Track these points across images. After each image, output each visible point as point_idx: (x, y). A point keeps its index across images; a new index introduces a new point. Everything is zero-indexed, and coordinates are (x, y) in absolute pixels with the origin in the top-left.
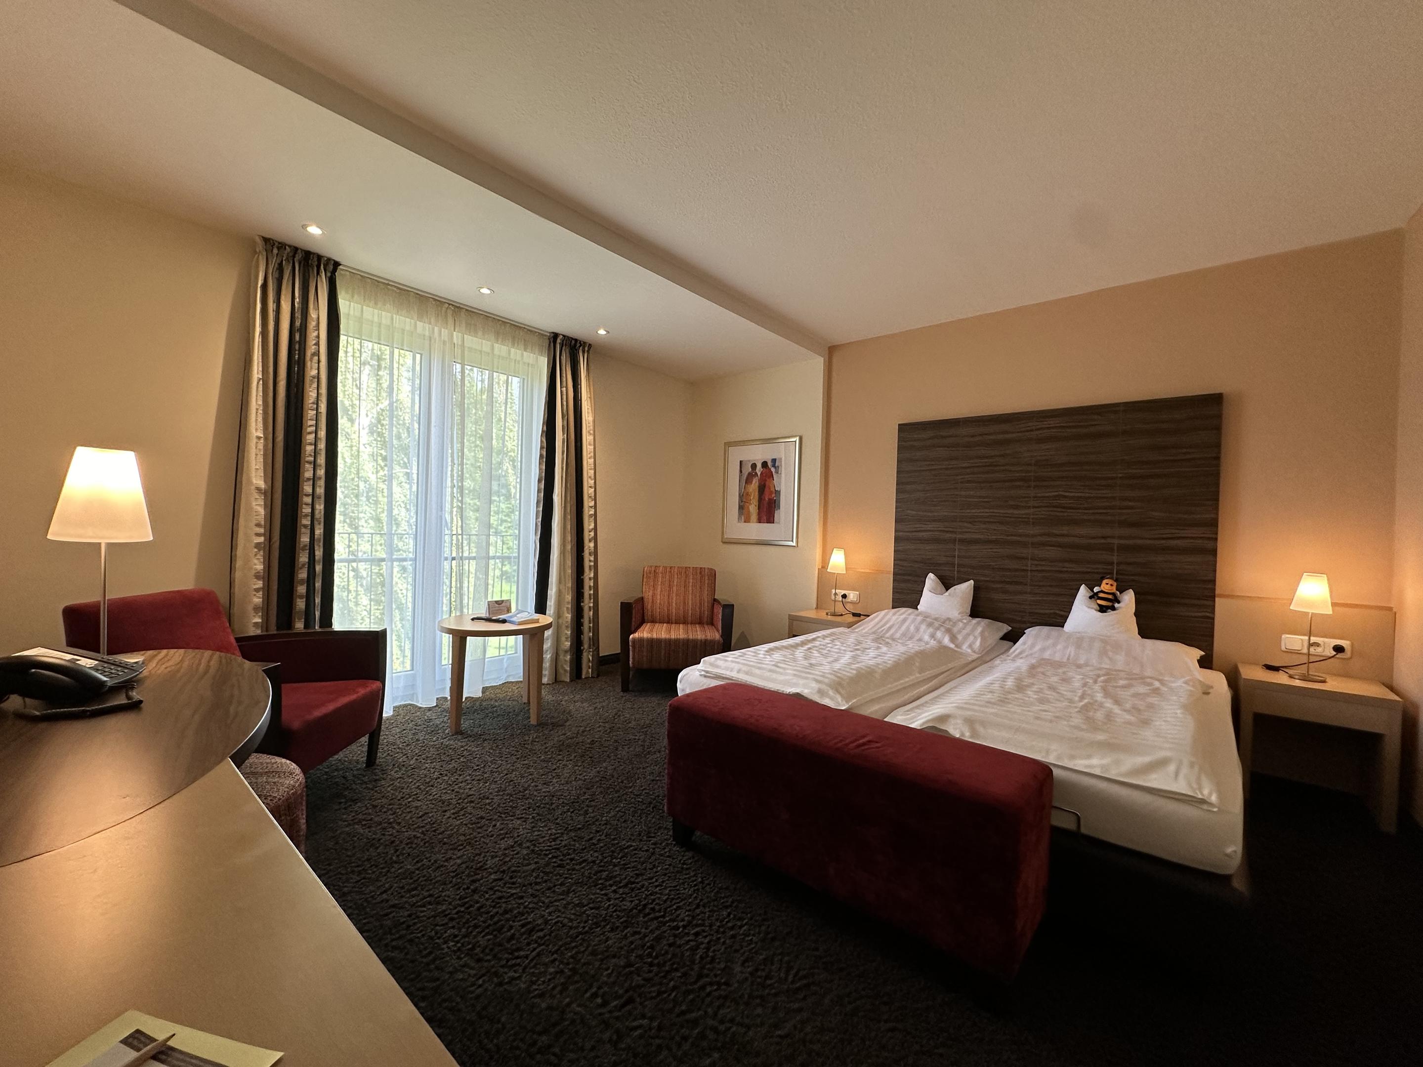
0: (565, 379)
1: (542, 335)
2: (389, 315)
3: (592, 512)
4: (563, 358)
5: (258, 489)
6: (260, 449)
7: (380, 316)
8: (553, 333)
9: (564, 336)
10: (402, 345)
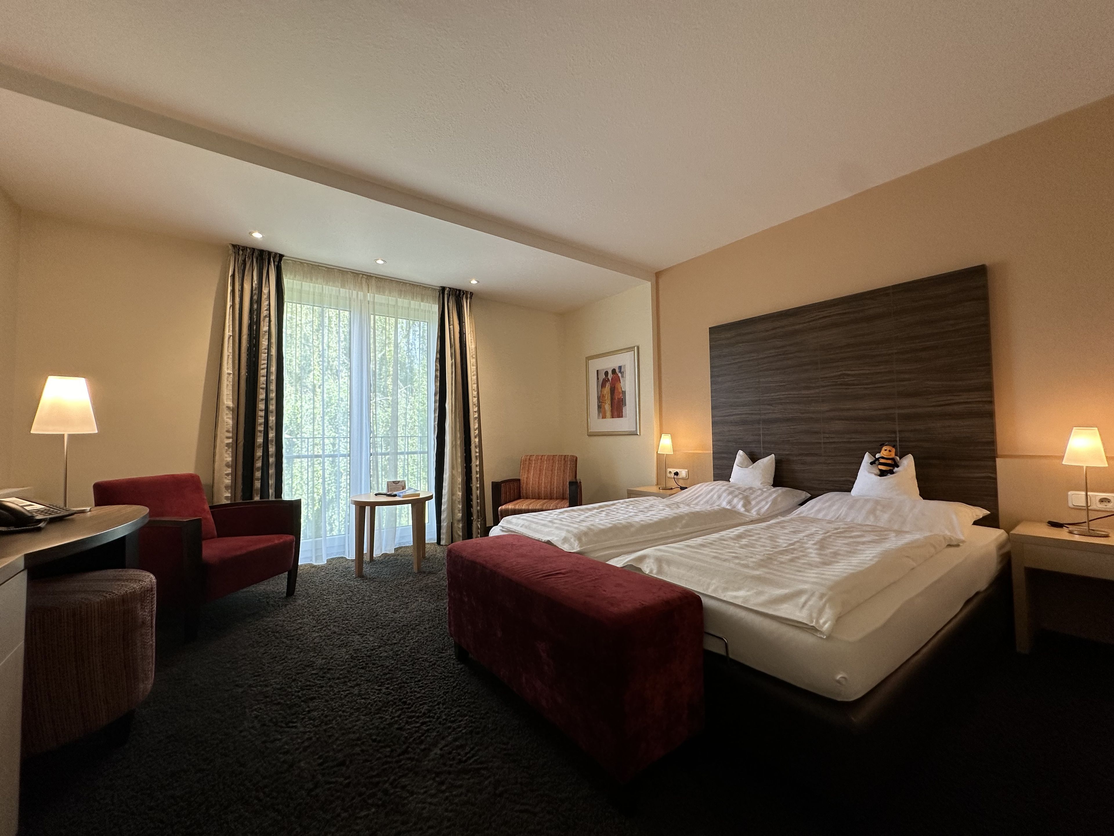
0: (452, 319)
1: (435, 289)
2: (321, 286)
3: (476, 415)
4: (451, 304)
5: (228, 407)
6: (230, 382)
7: (314, 288)
8: (441, 287)
9: (450, 288)
10: (331, 305)
